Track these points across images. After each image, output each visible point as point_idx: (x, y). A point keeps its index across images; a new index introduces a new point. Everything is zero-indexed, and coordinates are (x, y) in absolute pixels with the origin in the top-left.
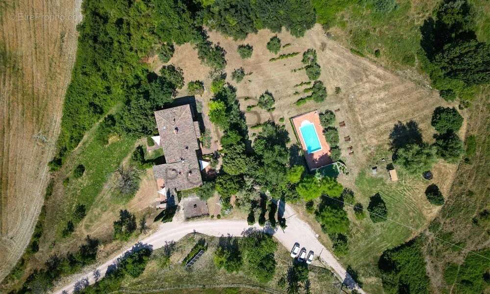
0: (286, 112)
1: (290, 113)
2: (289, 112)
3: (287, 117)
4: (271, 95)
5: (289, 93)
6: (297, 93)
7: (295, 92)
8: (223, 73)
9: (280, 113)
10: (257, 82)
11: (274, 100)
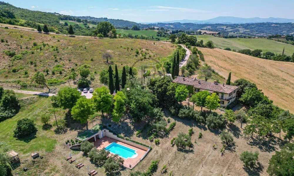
0: (160, 151)
1: (155, 152)
2: (157, 152)
3: (155, 148)
4: (187, 152)
5: (172, 167)
6: (165, 172)
7: (167, 170)
8: (240, 136)
9: (164, 146)
10: (209, 152)
11: (180, 150)
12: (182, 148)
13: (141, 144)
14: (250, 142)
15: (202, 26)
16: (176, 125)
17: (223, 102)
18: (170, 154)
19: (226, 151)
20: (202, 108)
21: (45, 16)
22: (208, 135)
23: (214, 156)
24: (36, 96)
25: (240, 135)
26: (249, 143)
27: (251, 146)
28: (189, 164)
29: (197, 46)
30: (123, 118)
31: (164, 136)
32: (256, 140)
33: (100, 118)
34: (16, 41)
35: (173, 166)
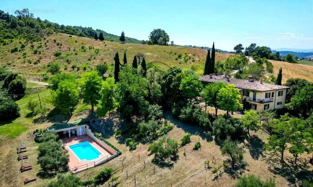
0: (129, 158)
1: (122, 159)
2: (124, 159)
3: (126, 154)
5: (128, 181)
10: (196, 170)
11: (155, 162)
12: (160, 160)
13: (113, 147)
14: (275, 169)
15: (306, 55)
16: (173, 130)
17: (256, 106)
18: (139, 164)
19: (225, 174)
20: (216, 110)
21: (129, 41)
22: (210, 147)
23: (200, 178)
24: (45, 87)
25: (262, 155)
26: (272, 168)
27: (274, 175)
28: (153, 182)
29: (270, 59)
30: (114, 115)
31: (148, 141)
32: (289, 166)
33: (88, 112)
34: (69, 45)
35: (130, 181)
